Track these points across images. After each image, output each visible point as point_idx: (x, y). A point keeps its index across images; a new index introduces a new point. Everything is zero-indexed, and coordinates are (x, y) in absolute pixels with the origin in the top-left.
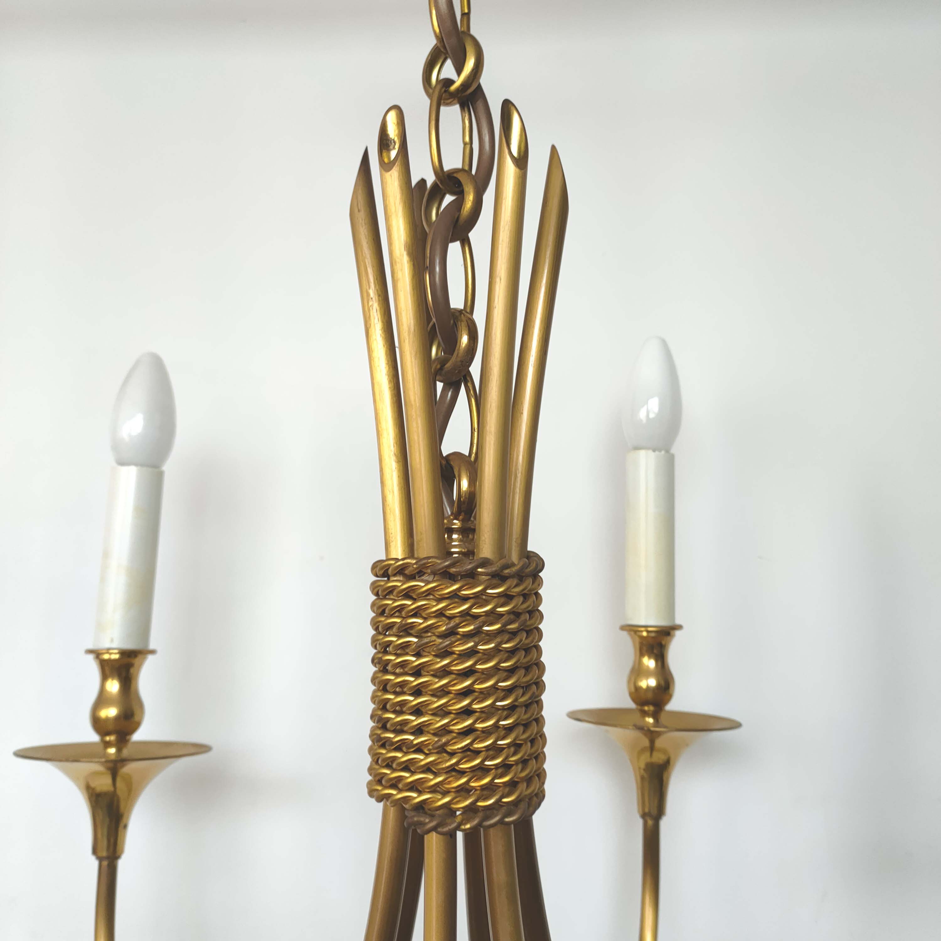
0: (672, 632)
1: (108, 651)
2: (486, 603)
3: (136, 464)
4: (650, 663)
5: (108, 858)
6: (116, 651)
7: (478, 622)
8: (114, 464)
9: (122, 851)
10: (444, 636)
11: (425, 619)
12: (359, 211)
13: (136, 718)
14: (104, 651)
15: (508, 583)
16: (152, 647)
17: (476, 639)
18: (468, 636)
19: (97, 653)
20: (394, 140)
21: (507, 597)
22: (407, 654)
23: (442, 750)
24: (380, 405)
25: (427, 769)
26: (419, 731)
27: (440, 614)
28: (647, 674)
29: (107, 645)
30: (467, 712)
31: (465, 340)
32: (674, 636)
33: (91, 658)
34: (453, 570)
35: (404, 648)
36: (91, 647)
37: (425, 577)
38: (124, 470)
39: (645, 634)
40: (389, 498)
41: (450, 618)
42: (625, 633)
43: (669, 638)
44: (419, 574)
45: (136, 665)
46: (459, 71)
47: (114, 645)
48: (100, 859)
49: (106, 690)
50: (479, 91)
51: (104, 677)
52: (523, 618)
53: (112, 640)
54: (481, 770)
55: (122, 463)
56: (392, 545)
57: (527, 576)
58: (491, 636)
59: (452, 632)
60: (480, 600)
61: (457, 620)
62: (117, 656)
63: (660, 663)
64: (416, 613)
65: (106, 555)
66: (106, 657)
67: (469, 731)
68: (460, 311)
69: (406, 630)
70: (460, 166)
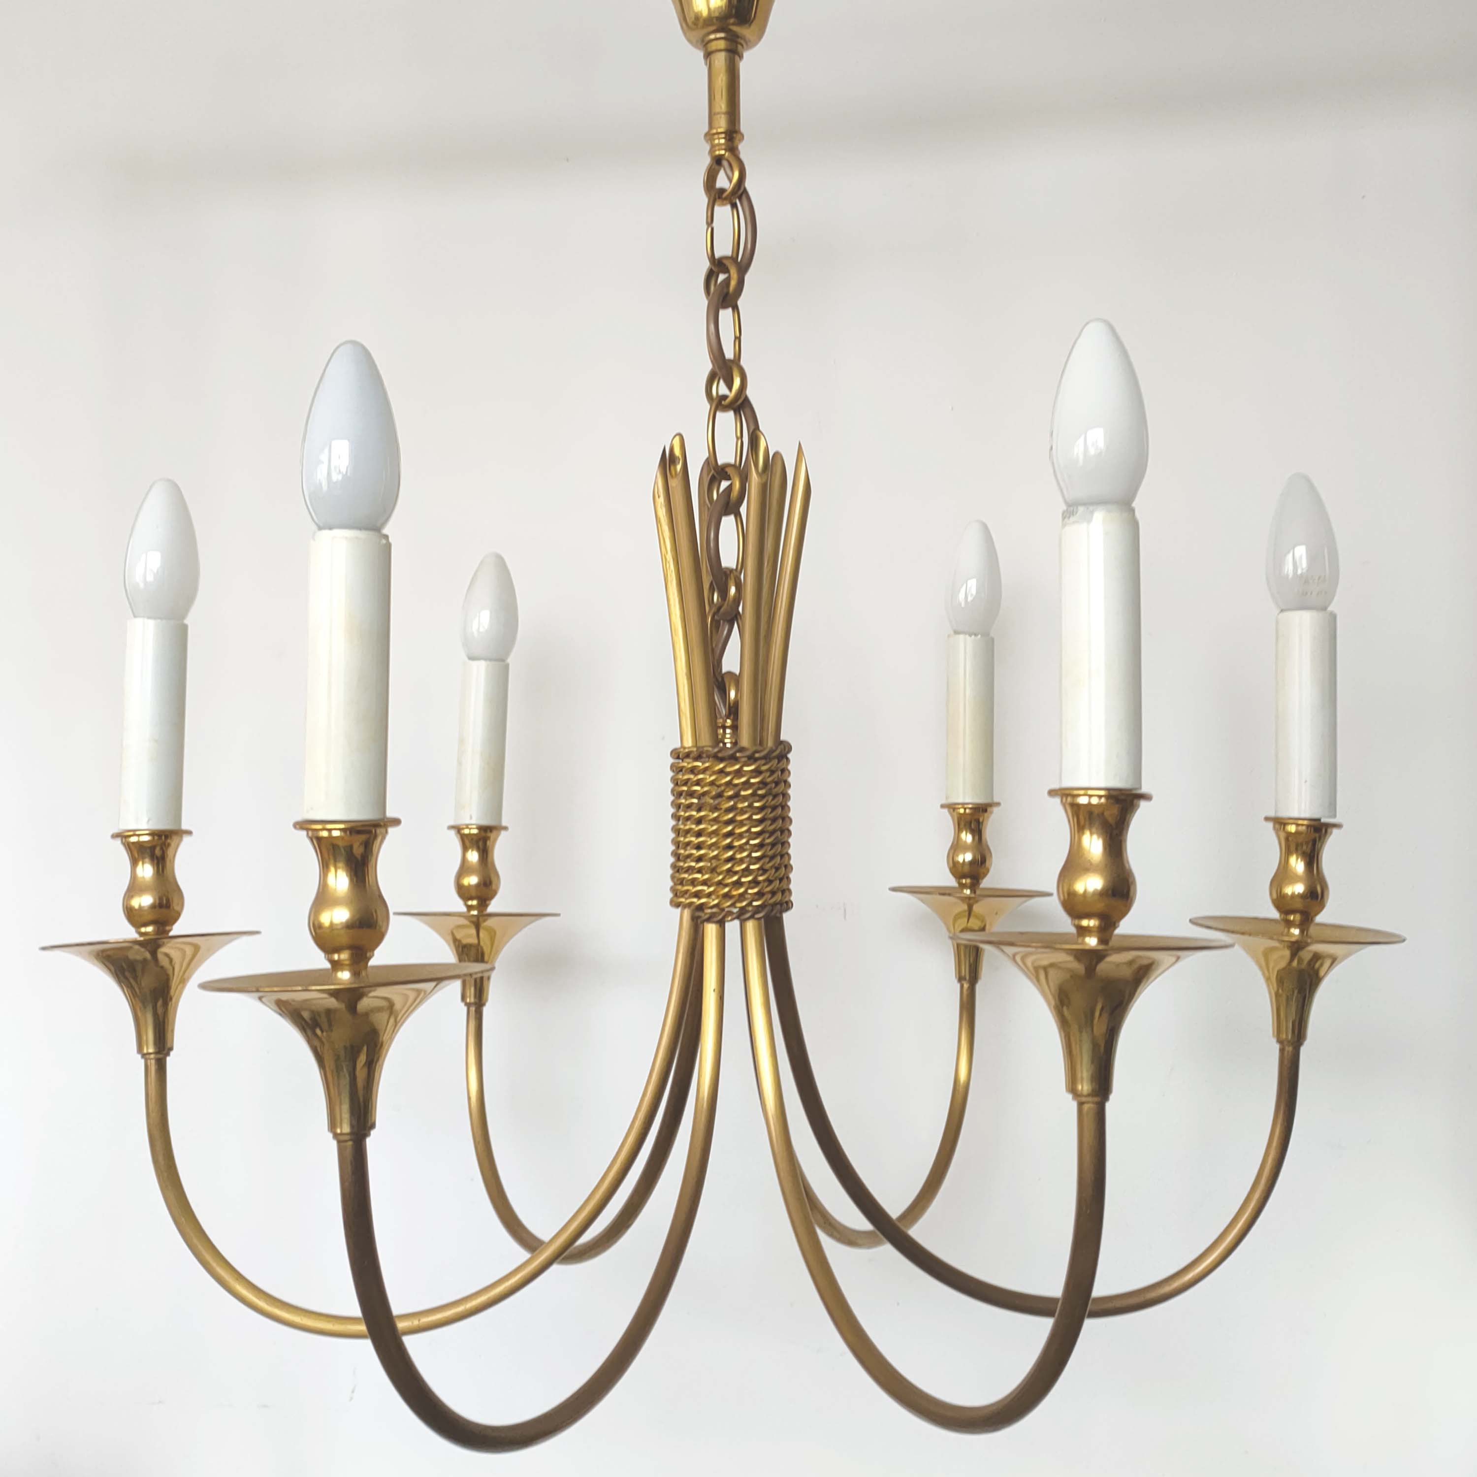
0: (989, 810)
1: (467, 827)
2: (742, 776)
3: (485, 659)
4: (967, 838)
5: (475, 1004)
6: (474, 826)
7: (737, 789)
8: (466, 659)
9: (487, 1000)
10: (714, 798)
11: (702, 787)
12: (659, 497)
13: (494, 887)
14: (465, 827)
15: (759, 762)
16: (504, 824)
17: (736, 800)
18: (730, 798)
19: (458, 829)
20: (679, 457)
21: (757, 772)
22: (692, 810)
23: (713, 870)
24: (675, 638)
25: (705, 883)
26: (699, 859)
27: (712, 783)
28: (965, 848)
29: (467, 822)
30: (730, 847)
31: (733, 590)
32: (991, 813)
33: (453, 833)
34: (720, 755)
35: (689, 807)
36: (452, 823)
37: (702, 760)
38: (475, 664)
39: (962, 811)
40: (682, 705)
41: (719, 786)
42: (946, 811)
43: (986, 815)
44: (698, 758)
45: (492, 839)
46: (730, 386)
47: (474, 821)
48: (468, 1005)
49: (468, 861)
50: (747, 401)
51: (465, 849)
52: (769, 787)
53: (471, 818)
54: (738, 884)
55: (472, 658)
56: (685, 738)
57: (774, 758)
58: (745, 798)
59: (720, 795)
60: (739, 773)
61: (723, 788)
62: (475, 831)
63: (977, 838)
64: (698, 783)
65: (462, 741)
66: (466, 831)
67: (731, 859)
68: (731, 571)
69: (691, 794)
70: (732, 461)
